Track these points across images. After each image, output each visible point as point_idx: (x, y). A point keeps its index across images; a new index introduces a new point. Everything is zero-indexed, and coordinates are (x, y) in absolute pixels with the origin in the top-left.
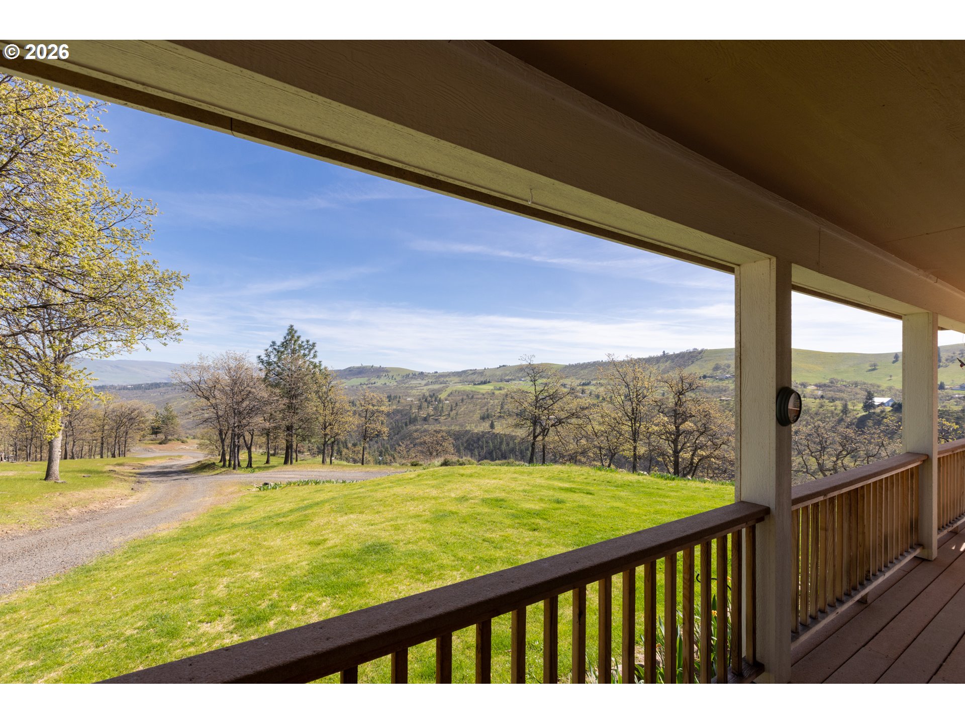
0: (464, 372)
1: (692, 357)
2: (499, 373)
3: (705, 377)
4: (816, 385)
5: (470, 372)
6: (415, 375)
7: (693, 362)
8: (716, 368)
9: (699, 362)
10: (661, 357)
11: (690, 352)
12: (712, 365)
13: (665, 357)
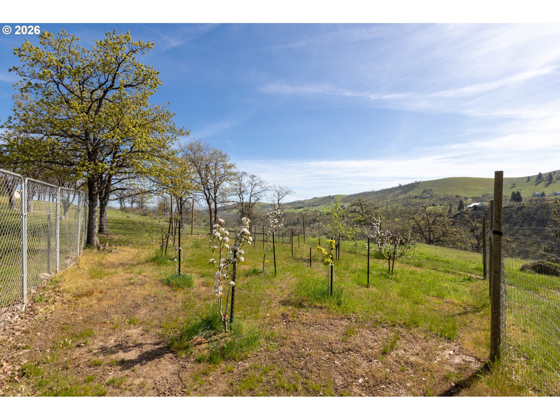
0: (294, 202)
1: (413, 186)
2: (312, 202)
3: (416, 197)
4: (472, 198)
5: (297, 202)
6: (267, 205)
7: (412, 189)
8: (424, 192)
9: (416, 189)
10: (398, 187)
11: (413, 184)
12: (422, 190)
13: (400, 187)
